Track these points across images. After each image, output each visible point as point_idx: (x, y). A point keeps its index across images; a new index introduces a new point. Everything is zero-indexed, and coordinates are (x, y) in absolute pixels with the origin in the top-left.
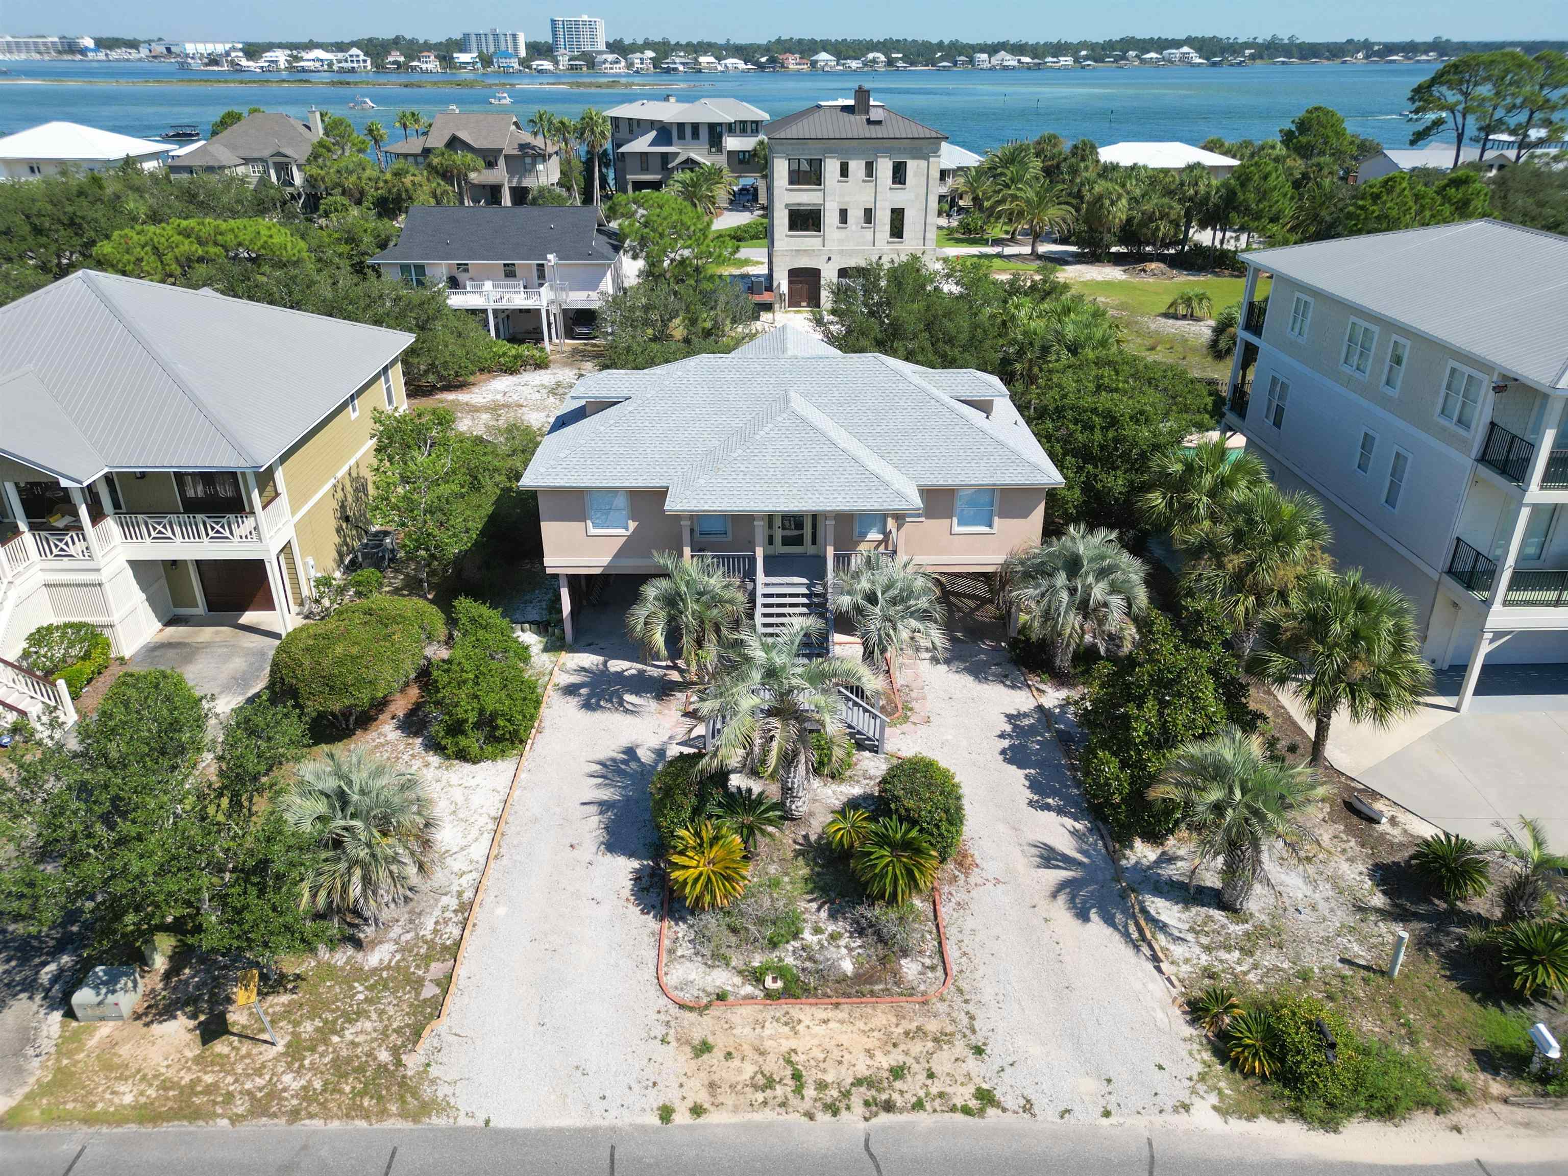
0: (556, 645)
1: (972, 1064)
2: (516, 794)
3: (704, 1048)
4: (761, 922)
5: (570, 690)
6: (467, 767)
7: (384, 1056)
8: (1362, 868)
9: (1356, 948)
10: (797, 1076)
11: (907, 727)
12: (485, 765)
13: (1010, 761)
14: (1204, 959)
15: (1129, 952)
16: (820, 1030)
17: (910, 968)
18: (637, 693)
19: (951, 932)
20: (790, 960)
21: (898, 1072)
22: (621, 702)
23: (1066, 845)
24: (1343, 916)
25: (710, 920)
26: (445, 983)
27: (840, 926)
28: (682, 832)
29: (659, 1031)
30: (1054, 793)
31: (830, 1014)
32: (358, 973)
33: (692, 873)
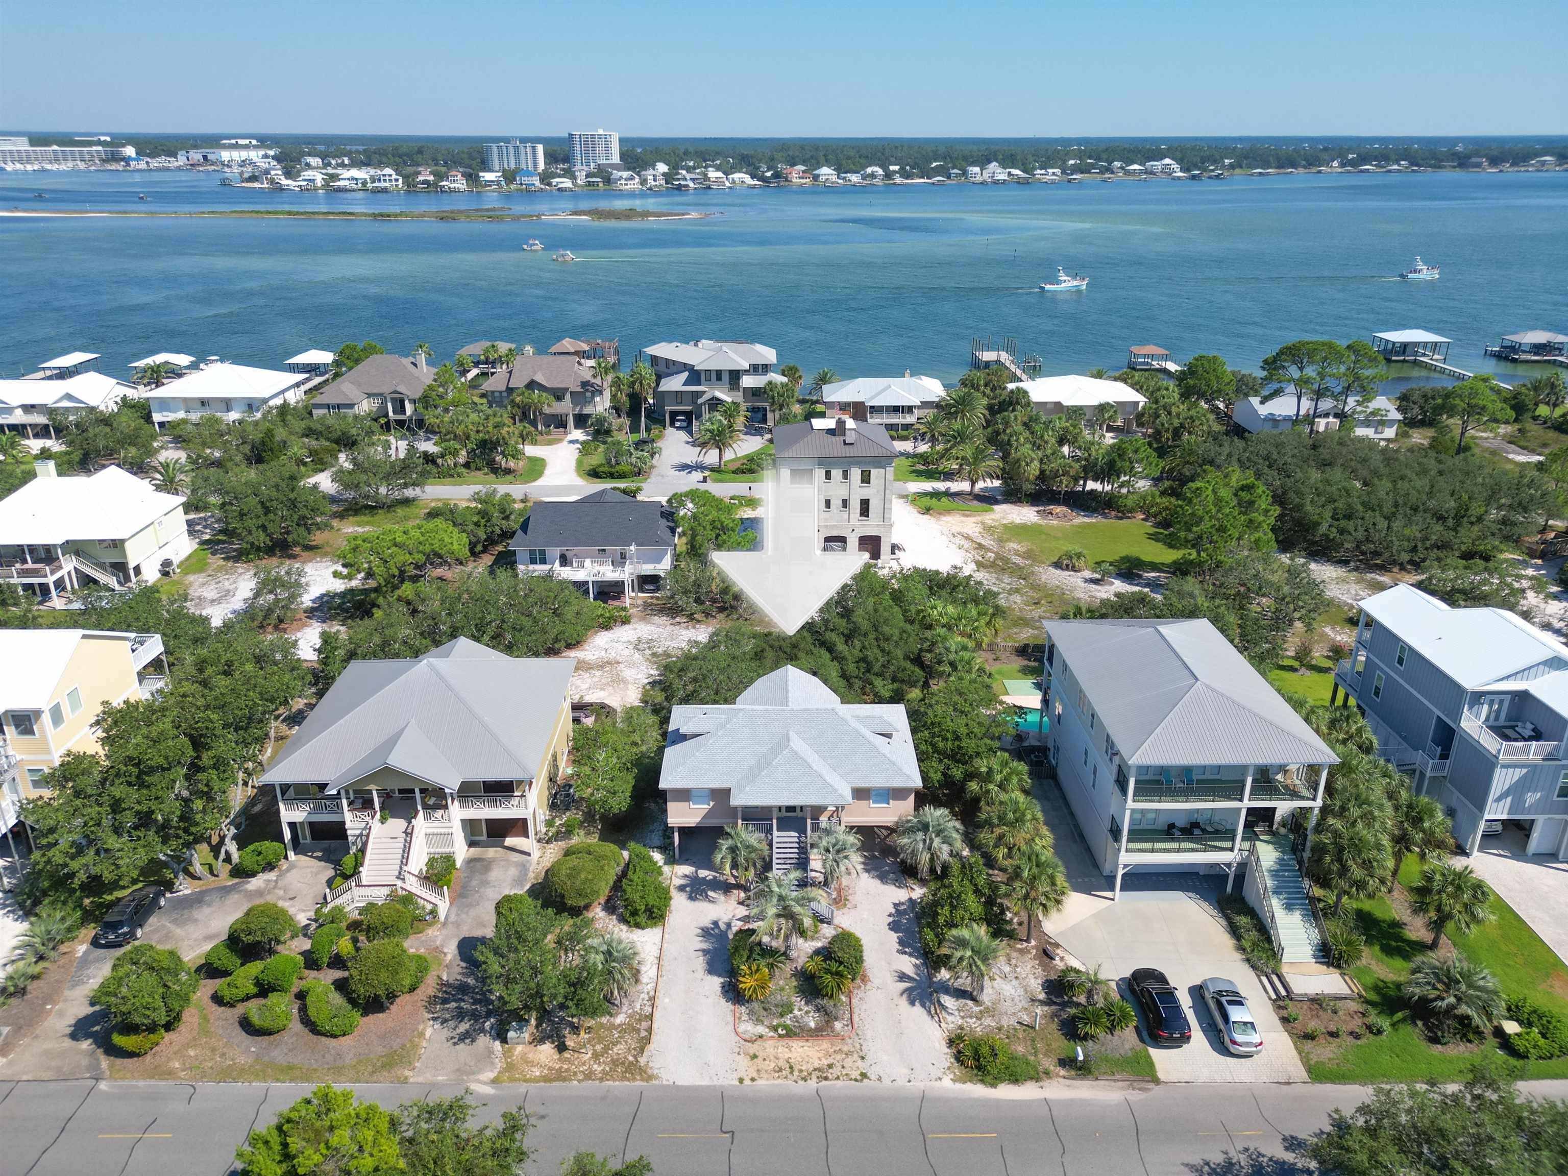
0: (671, 861)
1: (860, 1063)
2: (665, 945)
3: (755, 1057)
4: (777, 1006)
5: (681, 888)
6: (640, 931)
7: (631, 1058)
8: (1040, 982)
9: (1025, 1017)
10: (791, 1067)
11: (845, 910)
12: (648, 930)
13: (891, 929)
14: (960, 1022)
15: (928, 1018)
16: (800, 1050)
17: (838, 1025)
18: (714, 891)
19: (856, 1011)
20: (788, 1022)
21: (830, 1066)
22: (707, 896)
23: (910, 971)
24: (1025, 1004)
25: (755, 1005)
26: (650, 1030)
27: (809, 1008)
28: (743, 967)
29: (737, 1050)
30: (909, 946)
31: (805, 1044)
32: (613, 1027)
33: (748, 985)
